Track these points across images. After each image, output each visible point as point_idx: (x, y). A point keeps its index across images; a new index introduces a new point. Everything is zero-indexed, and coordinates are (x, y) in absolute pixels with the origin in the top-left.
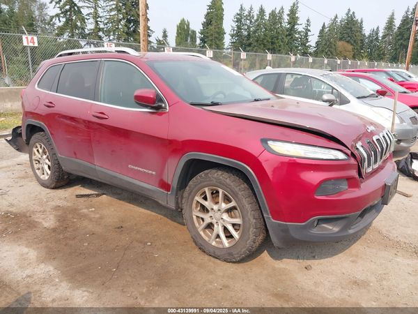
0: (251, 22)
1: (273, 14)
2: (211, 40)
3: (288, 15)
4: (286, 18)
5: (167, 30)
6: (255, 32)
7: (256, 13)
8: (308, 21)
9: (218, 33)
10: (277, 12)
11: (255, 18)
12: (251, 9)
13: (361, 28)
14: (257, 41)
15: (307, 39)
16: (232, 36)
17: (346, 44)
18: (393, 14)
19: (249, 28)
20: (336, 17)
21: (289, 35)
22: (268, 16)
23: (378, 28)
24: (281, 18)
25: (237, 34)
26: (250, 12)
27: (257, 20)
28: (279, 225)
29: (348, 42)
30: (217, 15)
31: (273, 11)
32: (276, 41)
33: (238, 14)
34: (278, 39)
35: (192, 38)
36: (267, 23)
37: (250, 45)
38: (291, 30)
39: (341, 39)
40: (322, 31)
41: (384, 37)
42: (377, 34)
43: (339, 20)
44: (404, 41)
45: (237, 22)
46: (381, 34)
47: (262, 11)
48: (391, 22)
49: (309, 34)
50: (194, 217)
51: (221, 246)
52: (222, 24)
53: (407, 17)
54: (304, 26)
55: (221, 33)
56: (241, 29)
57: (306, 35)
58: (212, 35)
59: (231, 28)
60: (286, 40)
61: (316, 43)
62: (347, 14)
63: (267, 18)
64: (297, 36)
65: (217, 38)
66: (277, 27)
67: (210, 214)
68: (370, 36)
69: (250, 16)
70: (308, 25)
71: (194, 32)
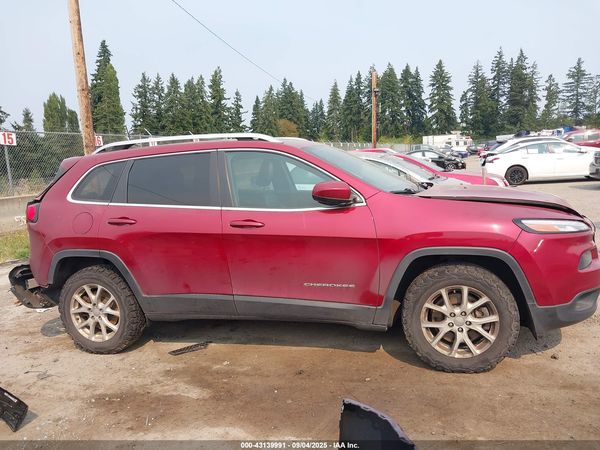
0: (160, 96)
1: (189, 85)
2: (105, 124)
3: (210, 87)
4: (208, 90)
5: (31, 111)
6: (167, 111)
7: (166, 84)
8: (237, 94)
9: (114, 113)
10: (195, 82)
11: (166, 91)
12: (158, 78)
13: (303, 102)
14: (173, 122)
15: (240, 118)
16: (135, 117)
17: (288, 123)
18: (336, 85)
19: (158, 104)
20: (271, 89)
21: (216, 113)
22: (183, 88)
23: (321, 101)
24: (201, 90)
25: (142, 114)
26: (157, 83)
27: (169, 94)
28: (547, 310)
29: (290, 119)
30: (109, 88)
31: (189, 82)
32: (199, 122)
33: (140, 87)
34: (201, 119)
35: (71, 122)
36: (184, 98)
37: (163, 127)
38: (217, 106)
39: (281, 117)
40: (256, 107)
41: (330, 112)
42: (322, 108)
43: (275, 92)
44: (354, 115)
45: (140, 97)
46: (326, 109)
47: (174, 82)
48: (335, 93)
49: (241, 110)
50: (424, 330)
51: (468, 355)
52: (118, 100)
53: (351, 87)
54: (233, 100)
55: (118, 114)
56: (146, 107)
57: (238, 113)
58: (105, 116)
59: (132, 106)
60: (213, 119)
61: (251, 122)
62: (284, 85)
63: (183, 91)
64: (227, 114)
65: (112, 120)
66: (198, 102)
67: (448, 320)
68: (313, 112)
69: (157, 88)
70: (238, 99)
71: (73, 113)
